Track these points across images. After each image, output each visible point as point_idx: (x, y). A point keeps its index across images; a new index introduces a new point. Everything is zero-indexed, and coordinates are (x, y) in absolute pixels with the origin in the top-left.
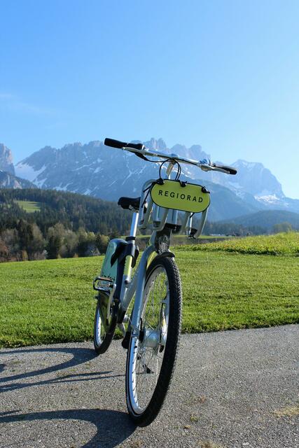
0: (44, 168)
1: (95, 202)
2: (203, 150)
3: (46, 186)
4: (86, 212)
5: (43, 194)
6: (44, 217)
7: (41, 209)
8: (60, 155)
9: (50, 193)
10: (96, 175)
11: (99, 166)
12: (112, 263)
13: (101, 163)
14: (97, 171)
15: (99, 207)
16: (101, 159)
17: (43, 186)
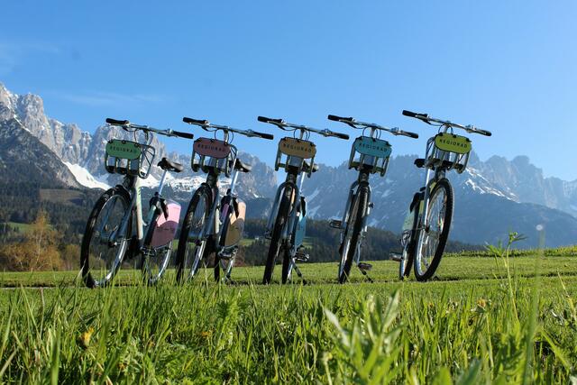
0: (316, 192)
1: (383, 236)
2: (531, 162)
3: (319, 215)
4: (371, 249)
5: (316, 226)
6: (317, 255)
7: (313, 245)
8: (337, 175)
9: (324, 225)
10: (384, 200)
11: (388, 188)
12: (411, 211)
13: (391, 184)
14: (386, 194)
15: (388, 242)
16: (391, 178)
17: (316, 215)
